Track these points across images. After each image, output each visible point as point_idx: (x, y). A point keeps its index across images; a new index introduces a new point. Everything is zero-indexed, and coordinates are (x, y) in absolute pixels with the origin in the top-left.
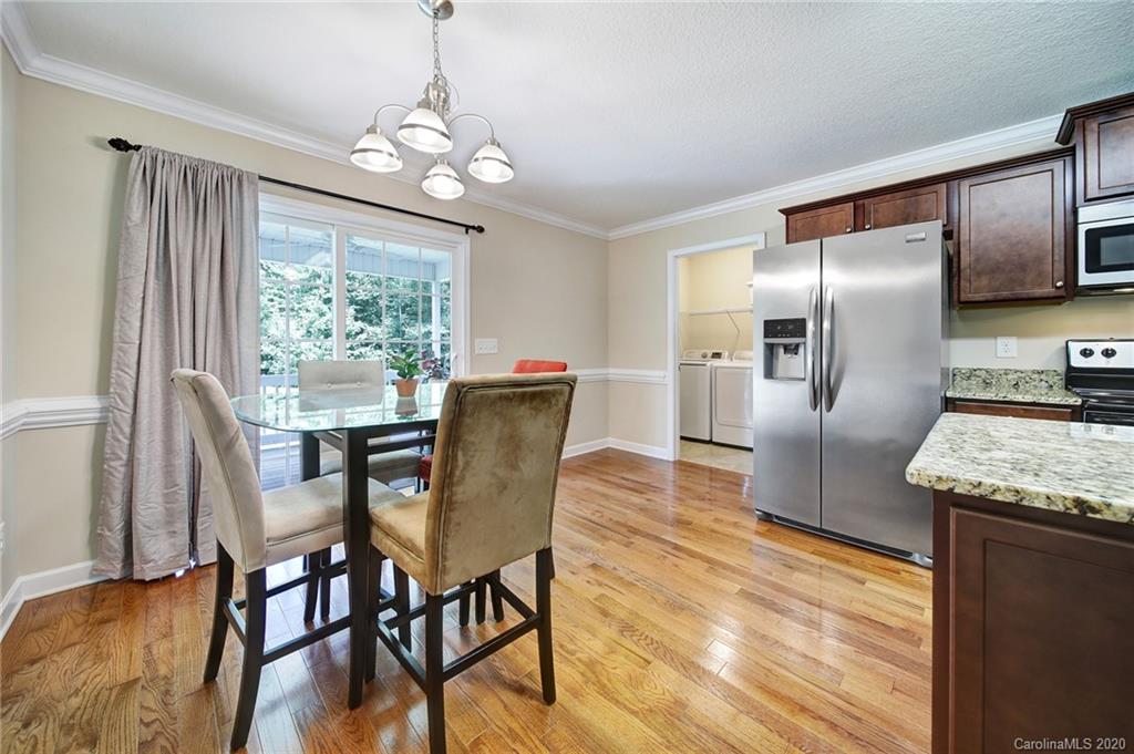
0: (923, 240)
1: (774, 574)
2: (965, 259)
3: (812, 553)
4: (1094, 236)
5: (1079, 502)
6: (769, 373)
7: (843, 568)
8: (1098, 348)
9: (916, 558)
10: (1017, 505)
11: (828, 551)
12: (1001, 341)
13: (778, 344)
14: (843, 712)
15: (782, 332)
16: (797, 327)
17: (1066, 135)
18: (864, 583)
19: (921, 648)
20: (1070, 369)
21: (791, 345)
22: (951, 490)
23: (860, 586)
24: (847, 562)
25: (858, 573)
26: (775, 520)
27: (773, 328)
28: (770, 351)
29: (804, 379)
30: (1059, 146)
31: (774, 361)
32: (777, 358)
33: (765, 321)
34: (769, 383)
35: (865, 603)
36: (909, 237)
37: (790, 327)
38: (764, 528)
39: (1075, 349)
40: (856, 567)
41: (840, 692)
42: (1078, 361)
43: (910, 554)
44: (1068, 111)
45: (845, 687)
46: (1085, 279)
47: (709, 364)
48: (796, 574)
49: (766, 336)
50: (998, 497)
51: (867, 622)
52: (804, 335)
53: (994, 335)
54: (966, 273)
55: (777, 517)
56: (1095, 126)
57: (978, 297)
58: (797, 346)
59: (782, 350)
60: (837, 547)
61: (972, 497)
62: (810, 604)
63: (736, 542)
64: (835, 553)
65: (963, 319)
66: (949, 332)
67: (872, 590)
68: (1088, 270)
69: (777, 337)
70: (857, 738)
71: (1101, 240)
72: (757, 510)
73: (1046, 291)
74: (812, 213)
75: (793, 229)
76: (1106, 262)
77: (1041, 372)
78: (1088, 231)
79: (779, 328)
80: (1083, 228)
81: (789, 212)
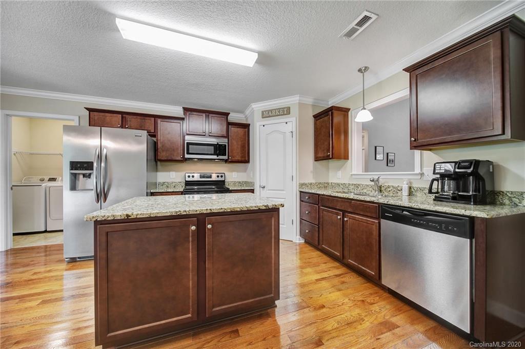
0: (141, 136)
2: (160, 145)
4: (188, 144)
5: (128, 216)
6: (73, 188)
8: (191, 175)
10: (114, 220)
12: (171, 173)
13: (79, 174)
15: (81, 167)
16: (88, 166)
20: (186, 181)
21: (86, 174)
22: (96, 220)
26: (78, 260)
27: (74, 165)
28: (74, 177)
29: (92, 190)
32: (78, 180)
33: (70, 162)
34: (73, 193)
36: (136, 134)
37: (85, 165)
38: (70, 266)
39: (186, 175)
42: (188, 179)
44: (183, 108)
46: (187, 156)
47: (43, 185)
49: (71, 169)
50: (109, 219)
52: (93, 170)
53: (169, 171)
54: (160, 150)
55: (79, 258)
56: (188, 114)
57: (163, 159)
58: (90, 175)
59: (81, 176)
61: (103, 220)
63: (47, 279)
65: (161, 165)
66: (156, 170)
68: (187, 154)
69: (78, 170)
71: (190, 146)
72: (66, 258)
73: (179, 158)
74: (103, 114)
75: (92, 118)
76: (190, 152)
77: (180, 182)
78: (187, 143)
79: (79, 165)
80: (186, 142)
81: (90, 110)
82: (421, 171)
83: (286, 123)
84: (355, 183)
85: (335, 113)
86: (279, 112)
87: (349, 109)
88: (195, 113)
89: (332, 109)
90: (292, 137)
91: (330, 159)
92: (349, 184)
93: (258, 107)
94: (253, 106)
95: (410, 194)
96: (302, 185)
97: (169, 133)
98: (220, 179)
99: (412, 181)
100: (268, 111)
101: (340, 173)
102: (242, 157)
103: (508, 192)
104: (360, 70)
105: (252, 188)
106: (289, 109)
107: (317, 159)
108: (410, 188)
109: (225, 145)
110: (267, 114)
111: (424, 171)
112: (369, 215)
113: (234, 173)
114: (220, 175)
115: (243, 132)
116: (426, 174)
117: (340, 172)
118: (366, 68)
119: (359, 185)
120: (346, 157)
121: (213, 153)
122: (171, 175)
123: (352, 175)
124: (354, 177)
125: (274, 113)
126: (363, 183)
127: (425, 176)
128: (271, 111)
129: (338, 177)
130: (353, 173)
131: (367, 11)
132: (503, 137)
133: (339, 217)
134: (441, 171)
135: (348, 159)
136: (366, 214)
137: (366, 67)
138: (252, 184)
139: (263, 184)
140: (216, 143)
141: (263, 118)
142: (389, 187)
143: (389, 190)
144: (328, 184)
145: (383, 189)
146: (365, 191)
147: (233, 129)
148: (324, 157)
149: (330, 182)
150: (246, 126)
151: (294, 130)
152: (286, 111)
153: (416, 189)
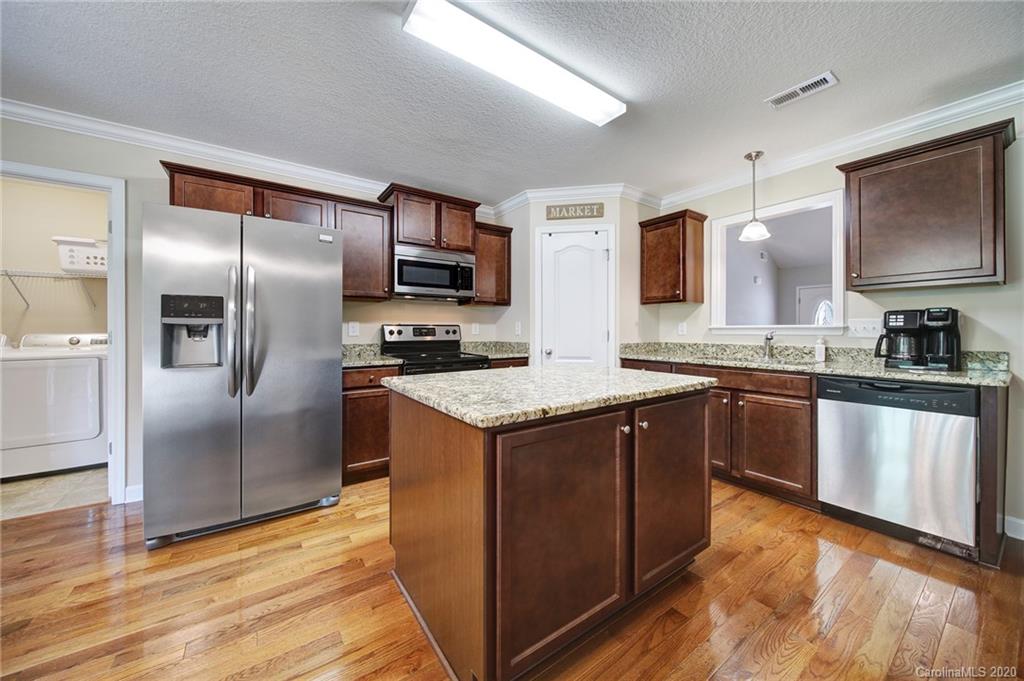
0: (331, 242)
1: (216, 598)
3: (239, 549)
4: (403, 264)
6: (168, 361)
7: (277, 544)
8: (396, 329)
9: (324, 502)
10: (526, 421)
11: (254, 538)
12: (351, 324)
13: (181, 325)
14: (359, 661)
15: (191, 310)
16: (210, 306)
17: (384, 197)
18: (300, 546)
19: (366, 565)
20: (384, 343)
21: (197, 326)
23: (300, 550)
24: (276, 537)
25: (291, 541)
26: (176, 540)
27: (172, 305)
28: (169, 332)
29: (219, 364)
30: (378, 201)
31: (175, 345)
32: (179, 343)
33: (163, 296)
34: (168, 373)
35: (312, 561)
36: (321, 237)
37: (202, 305)
38: (166, 555)
39: (387, 329)
40: (286, 537)
41: (349, 648)
42: (389, 338)
43: (318, 502)
44: (392, 184)
45: (347, 641)
46: (398, 288)
48: (239, 580)
49: (164, 315)
51: (323, 576)
52: (220, 316)
55: (178, 535)
56: (401, 198)
58: (207, 328)
59: (184, 332)
60: (258, 530)
62: (273, 598)
64: (261, 536)
66: (347, 319)
67: (311, 547)
68: (399, 284)
69: (179, 316)
70: (380, 669)
71: (405, 267)
72: (149, 540)
73: (380, 293)
74: (208, 181)
75: (180, 190)
76: (405, 280)
77: (371, 345)
78: (399, 260)
79: (186, 305)
80: (397, 258)
81: (173, 169)
82: (844, 322)
83: (596, 233)
84: (718, 343)
85: (689, 221)
86: (583, 211)
87: (705, 218)
88: (416, 199)
89: (683, 215)
90: (608, 259)
91: (680, 301)
92: (706, 345)
93: (538, 198)
94: (529, 195)
95: (828, 358)
96: (626, 347)
97: (360, 238)
98: (451, 337)
99: (828, 338)
100: (561, 207)
101: (684, 327)
102: (497, 293)
103: (979, 352)
104: (749, 157)
105: (526, 355)
106: (601, 206)
107: (645, 300)
108: (826, 349)
109: (471, 269)
110: (555, 213)
111: (849, 325)
112: (791, 393)
113: (474, 325)
114: (451, 329)
115: (499, 245)
116: (852, 328)
117: (685, 324)
118: (759, 154)
119: (726, 346)
120: (699, 299)
121: (448, 284)
122: (351, 329)
123: (710, 329)
124: (714, 332)
125: (572, 213)
126: (734, 343)
127: (850, 332)
128: (567, 207)
129: (680, 333)
130: (712, 327)
131: (831, 72)
132: (993, 279)
133: (725, 401)
134: (898, 324)
135: (703, 302)
136: (786, 392)
137: (759, 152)
138: (525, 347)
139: (547, 348)
140: (454, 264)
141: (548, 219)
142: (787, 348)
143: (787, 353)
144: (659, 344)
145: (775, 351)
146: (739, 356)
147: (483, 237)
148: (664, 297)
149: (663, 340)
150: (505, 233)
151: (612, 247)
152: (596, 211)
153: (836, 351)
